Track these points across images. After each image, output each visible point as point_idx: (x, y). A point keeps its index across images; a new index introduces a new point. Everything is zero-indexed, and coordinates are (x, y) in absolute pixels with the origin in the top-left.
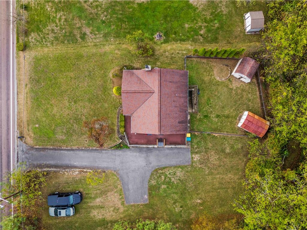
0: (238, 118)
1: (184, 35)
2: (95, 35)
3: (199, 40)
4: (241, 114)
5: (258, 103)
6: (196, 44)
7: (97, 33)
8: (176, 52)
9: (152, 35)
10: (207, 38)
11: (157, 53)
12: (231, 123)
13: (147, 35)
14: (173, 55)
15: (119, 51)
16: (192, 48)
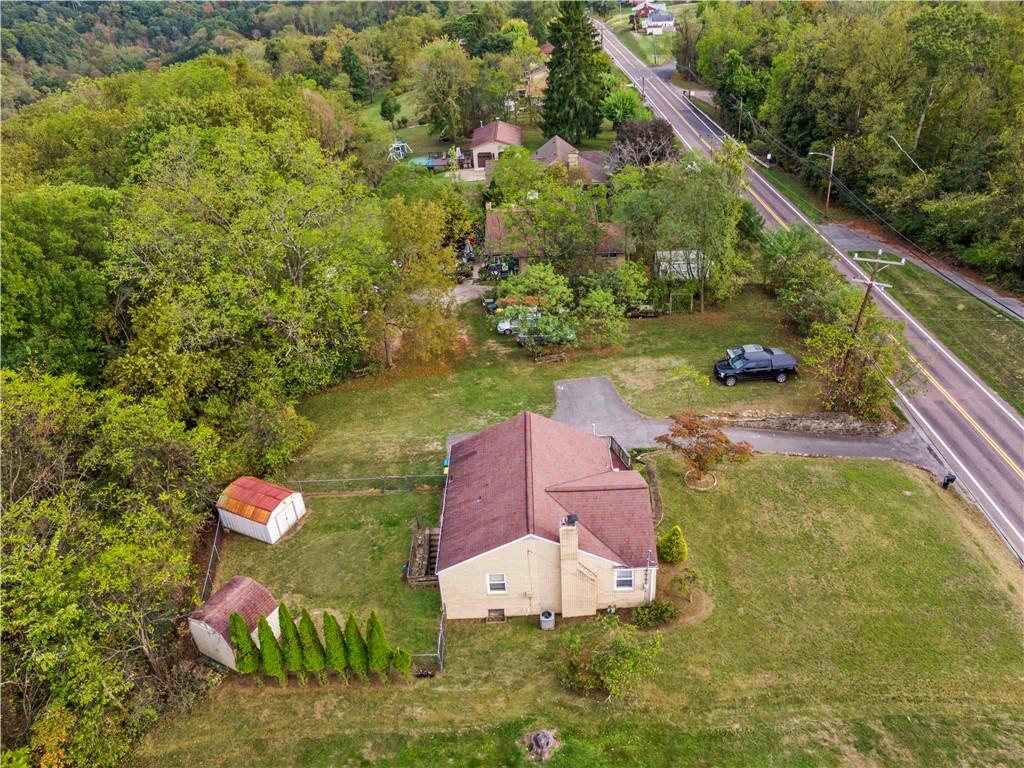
0: (299, 528)
1: (437, 761)
2: (813, 744)
3: (380, 744)
4: (287, 538)
5: (224, 567)
6: (392, 729)
7: (810, 752)
8: (475, 686)
9: (568, 751)
10: (346, 756)
11: (547, 677)
12: (322, 517)
13: (592, 748)
14: (484, 674)
15: (694, 675)
16: (408, 709)
